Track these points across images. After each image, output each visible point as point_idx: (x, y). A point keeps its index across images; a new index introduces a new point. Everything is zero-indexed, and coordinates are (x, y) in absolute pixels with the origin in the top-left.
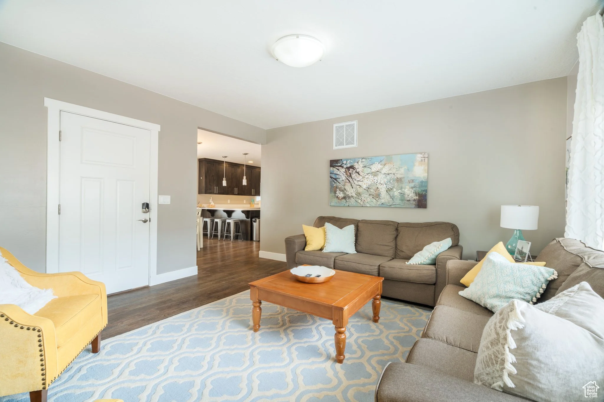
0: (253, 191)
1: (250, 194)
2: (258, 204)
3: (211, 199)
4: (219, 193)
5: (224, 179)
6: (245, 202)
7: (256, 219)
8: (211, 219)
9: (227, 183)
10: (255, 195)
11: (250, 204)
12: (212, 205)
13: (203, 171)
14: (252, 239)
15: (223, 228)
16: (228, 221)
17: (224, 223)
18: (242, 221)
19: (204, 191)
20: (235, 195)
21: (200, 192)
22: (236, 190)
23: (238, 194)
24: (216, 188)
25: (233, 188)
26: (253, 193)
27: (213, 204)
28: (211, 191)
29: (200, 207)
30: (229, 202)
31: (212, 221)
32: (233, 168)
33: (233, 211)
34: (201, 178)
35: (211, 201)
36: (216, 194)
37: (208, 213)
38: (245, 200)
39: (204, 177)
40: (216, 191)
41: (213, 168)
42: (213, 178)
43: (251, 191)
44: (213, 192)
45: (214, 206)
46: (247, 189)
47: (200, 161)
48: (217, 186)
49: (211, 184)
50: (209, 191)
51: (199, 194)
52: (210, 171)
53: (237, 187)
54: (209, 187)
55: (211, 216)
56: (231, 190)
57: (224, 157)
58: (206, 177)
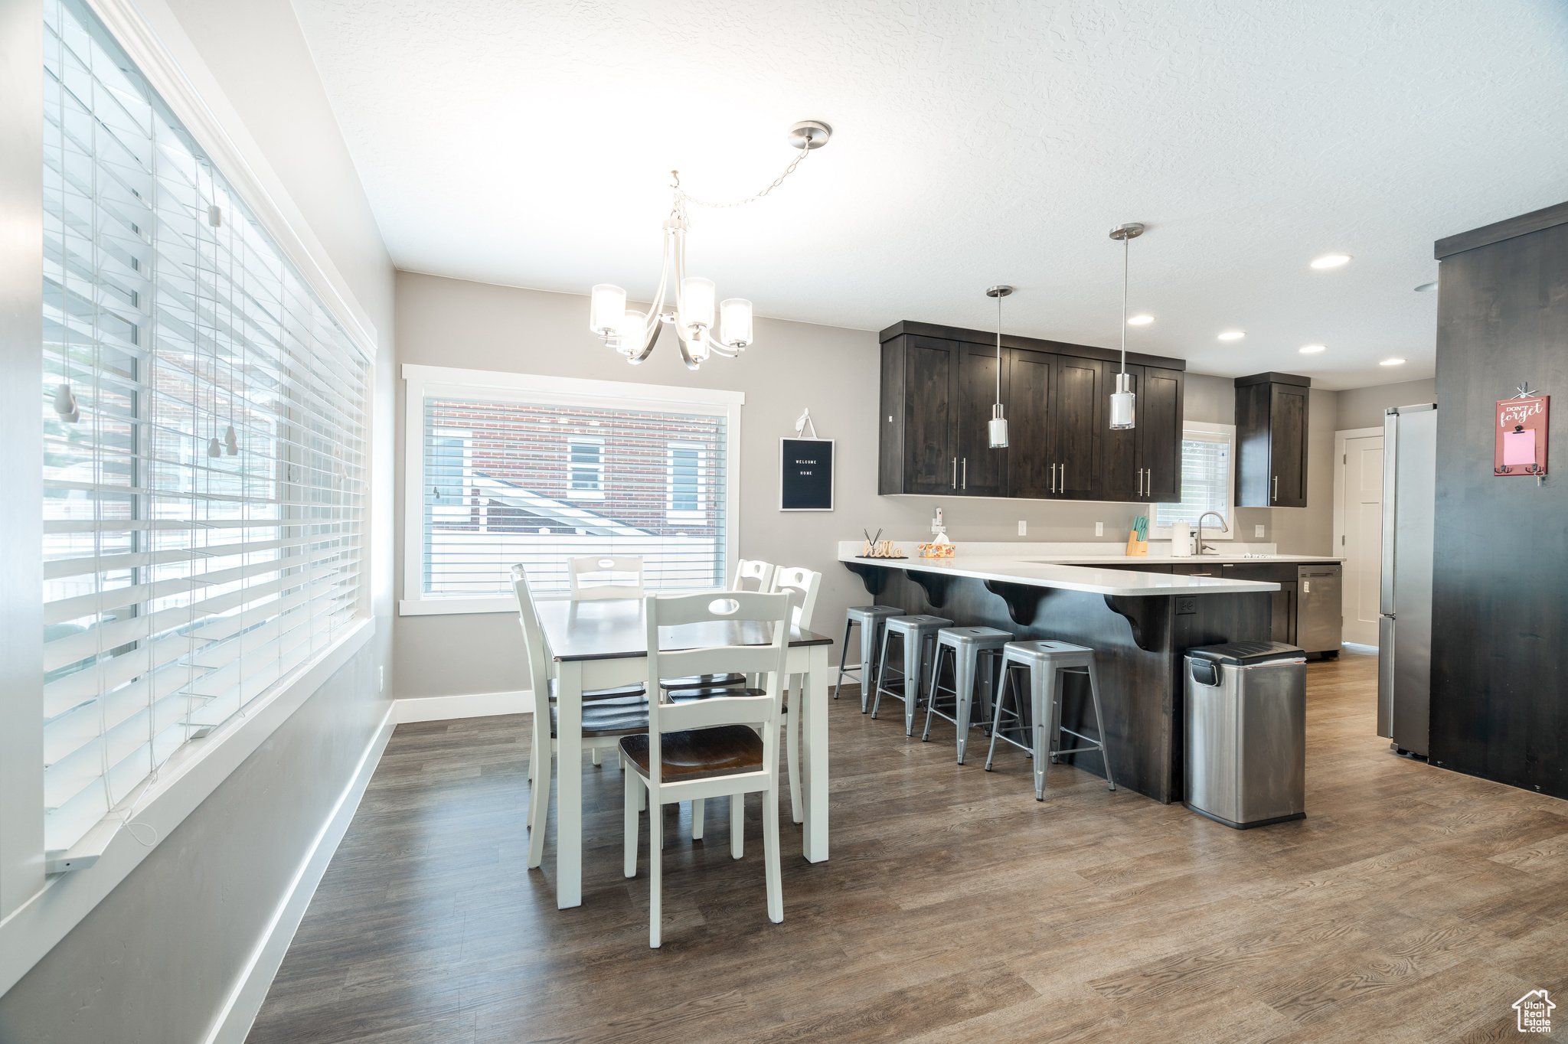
0: (1145, 476)
1: (1129, 492)
2: (1170, 540)
3: (939, 517)
4: (974, 490)
5: (997, 408)
6: (1099, 530)
7: (1218, 663)
8: (920, 627)
9: (1012, 432)
10: (1153, 499)
11: (1126, 540)
12: (938, 548)
13: (899, 384)
14: (1179, 791)
15: (988, 682)
16: (1013, 653)
17: (991, 658)
18: (1105, 656)
19: (899, 478)
20: (1051, 496)
21: (885, 487)
22: (1058, 471)
23: (1069, 495)
24: (958, 466)
25: (1046, 464)
26: (1145, 489)
27: (946, 541)
28: (933, 480)
29: (884, 554)
30: (1022, 529)
31: (928, 636)
32: (1046, 366)
33: (1044, 592)
34: (890, 419)
35: (937, 526)
36: (958, 492)
37: (916, 587)
38: (1102, 524)
39: (901, 411)
40: (959, 481)
41: (946, 369)
42: (943, 415)
43: (1135, 477)
44: (944, 482)
45: (949, 549)
46: (1114, 469)
47: (885, 345)
48: (964, 452)
49: (935, 444)
50: (925, 482)
51: (880, 493)
52: (930, 383)
53: (1065, 459)
54: (924, 461)
55: (924, 612)
56: (1032, 469)
57: (996, 296)
58: (909, 410)
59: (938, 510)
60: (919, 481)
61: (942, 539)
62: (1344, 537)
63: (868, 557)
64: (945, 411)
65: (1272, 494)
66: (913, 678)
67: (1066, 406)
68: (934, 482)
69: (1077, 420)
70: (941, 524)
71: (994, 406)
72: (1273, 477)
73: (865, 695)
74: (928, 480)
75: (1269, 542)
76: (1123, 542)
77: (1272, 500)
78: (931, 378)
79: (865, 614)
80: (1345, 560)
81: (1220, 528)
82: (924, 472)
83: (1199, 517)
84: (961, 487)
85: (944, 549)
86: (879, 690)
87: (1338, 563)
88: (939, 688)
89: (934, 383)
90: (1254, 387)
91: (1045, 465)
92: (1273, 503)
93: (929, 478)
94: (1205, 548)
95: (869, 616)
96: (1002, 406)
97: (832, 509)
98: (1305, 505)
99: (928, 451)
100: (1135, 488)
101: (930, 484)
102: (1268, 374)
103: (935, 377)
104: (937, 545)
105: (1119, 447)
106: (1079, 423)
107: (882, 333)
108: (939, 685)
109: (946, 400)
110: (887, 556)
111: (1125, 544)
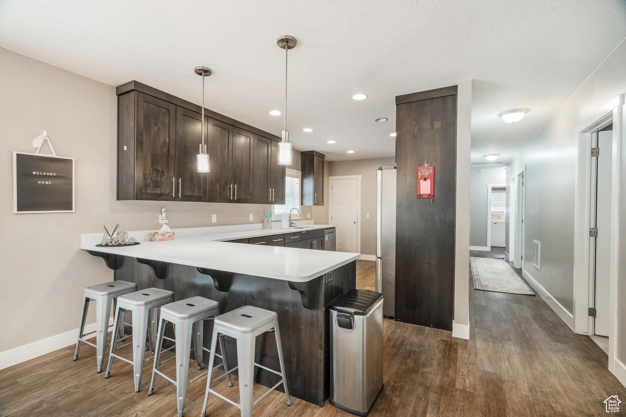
0: (272, 192)
1: (265, 200)
3: (163, 214)
4: (187, 198)
5: (203, 147)
6: (251, 217)
7: (353, 316)
10: (274, 203)
13: (130, 124)
16: (222, 327)
19: (132, 189)
20: (230, 201)
21: (121, 195)
22: (234, 188)
23: (238, 200)
24: (176, 183)
26: (272, 198)
28: (158, 191)
29: (120, 242)
30: (214, 218)
32: (227, 131)
34: (125, 148)
35: (162, 219)
36: (176, 199)
37: (145, 267)
38: (252, 214)
39: (132, 143)
40: (177, 192)
41: (167, 120)
42: (165, 149)
43: (268, 192)
44: (167, 192)
45: (171, 235)
46: (259, 188)
47: (121, 97)
48: (179, 175)
49: (160, 168)
50: (152, 192)
51: (118, 199)
52: (156, 128)
53: (237, 182)
54: (152, 179)
55: (151, 285)
56: (220, 186)
57: (201, 74)
58: (140, 143)
59: (163, 210)
60: (148, 192)
61: (165, 229)
62: (332, 216)
63: (107, 245)
64: (167, 147)
65: (315, 201)
66: (141, 345)
67: (237, 154)
68: (159, 193)
69: (242, 162)
70: (165, 218)
71: (201, 145)
72: (315, 194)
73: (99, 357)
74: (155, 191)
75: (311, 219)
76: (262, 223)
77: (314, 203)
78: (156, 124)
79: (100, 293)
80: (337, 226)
81: (297, 215)
82: (152, 186)
83: (290, 210)
84: (178, 196)
85: (167, 234)
86: (111, 355)
87: (334, 228)
88: (164, 339)
89: (159, 128)
90: (308, 156)
91: (227, 185)
92: (315, 204)
93: (155, 190)
94: (292, 223)
95: (104, 295)
96: (205, 146)
97: (74, 210)
98: (323, 205)
99: (154, 172)
100: (268, 198)
101: (156, 194)
102: (313, 151)
103: (159, 125)
104: (162, 232)
105: (261, 177)
106: (243, 163)
107: (118, 88)
108: (164, 336)
109: (167, 141)
110: (123, 243)
111: (262, 224)
